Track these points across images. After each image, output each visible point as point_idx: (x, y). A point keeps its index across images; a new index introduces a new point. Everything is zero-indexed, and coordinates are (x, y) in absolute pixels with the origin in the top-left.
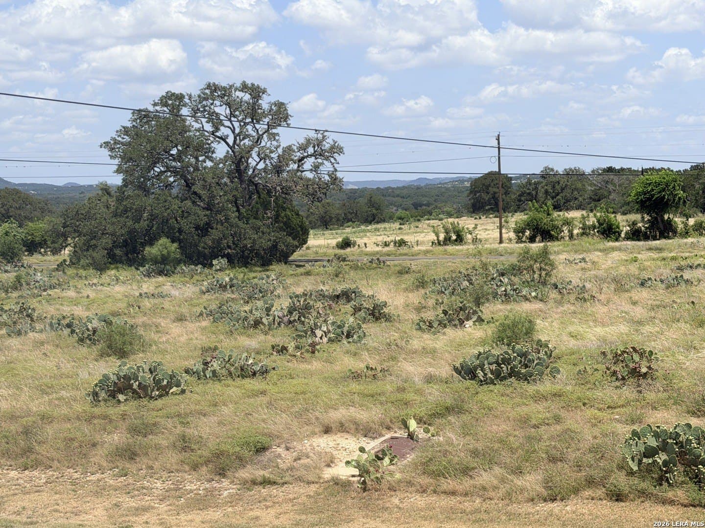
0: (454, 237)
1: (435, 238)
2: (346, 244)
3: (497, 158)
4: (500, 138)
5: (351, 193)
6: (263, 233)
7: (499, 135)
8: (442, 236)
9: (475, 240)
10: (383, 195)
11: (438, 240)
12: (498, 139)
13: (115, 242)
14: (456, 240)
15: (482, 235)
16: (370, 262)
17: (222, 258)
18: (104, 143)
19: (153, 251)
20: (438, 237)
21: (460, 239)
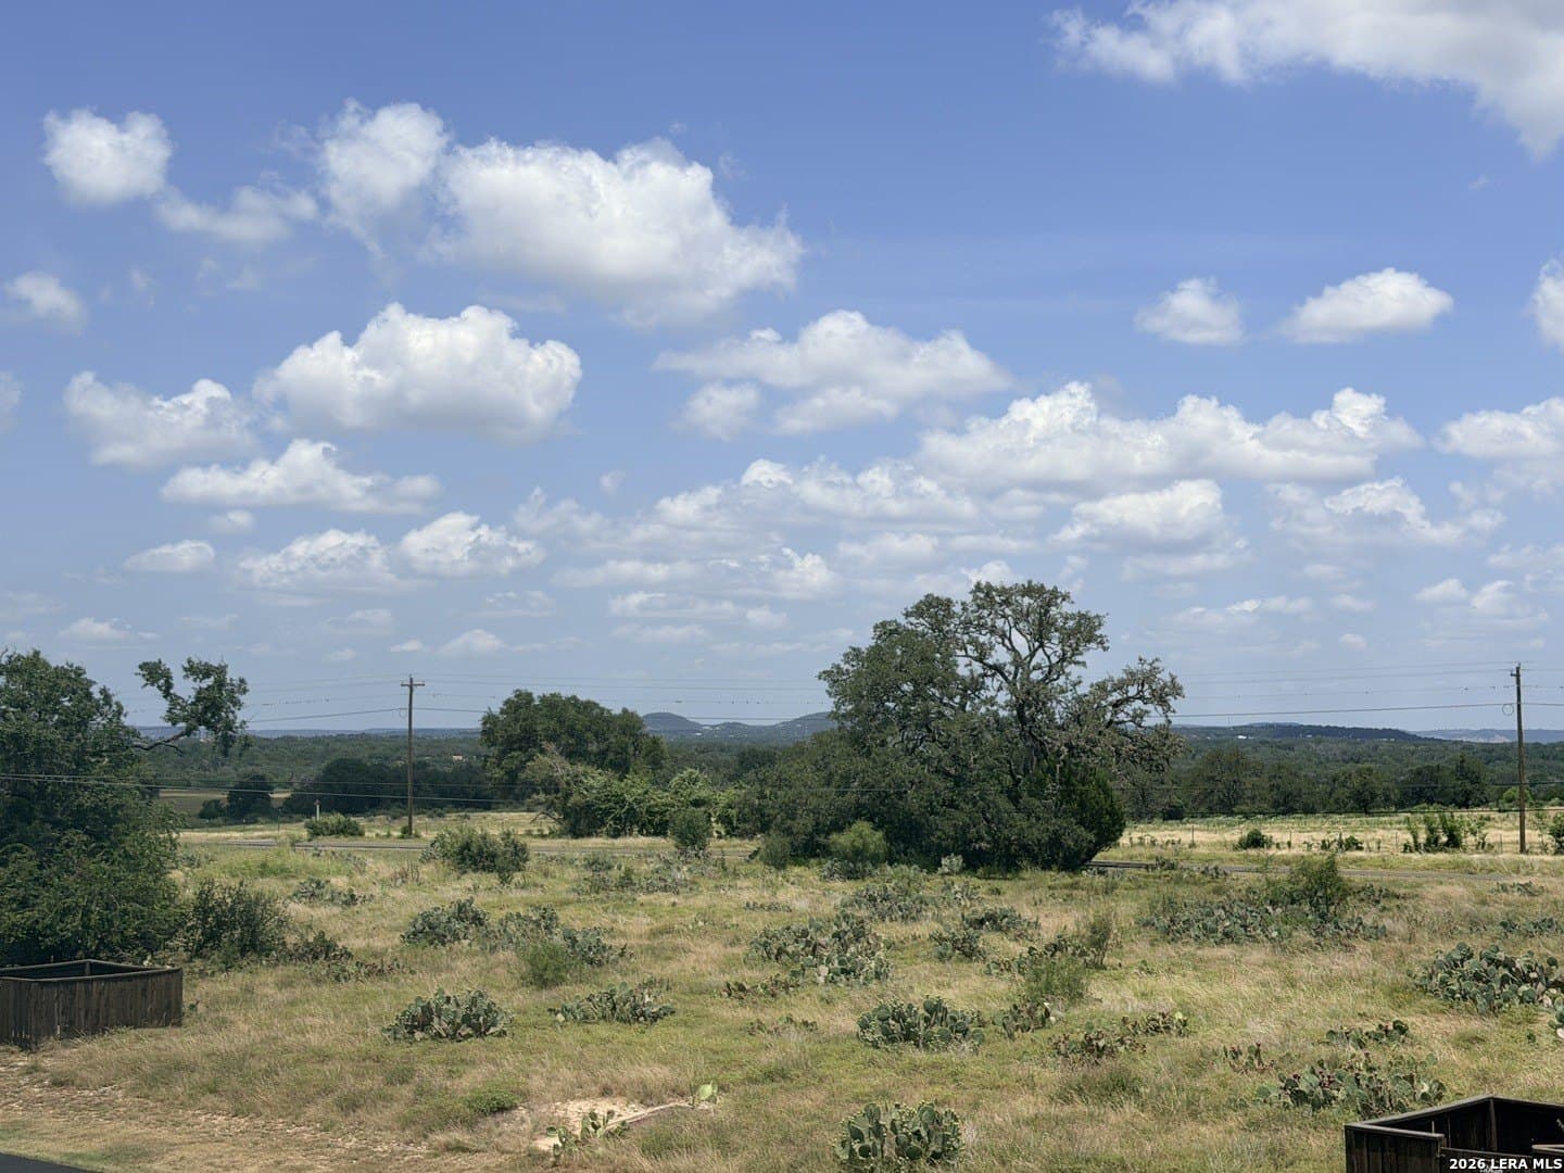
0: (1444, 839)
1: (1411, 840)
2: (1256, 841)
3: (1516, 707)
4: (1521, 672)
5: (1484, 750)
6: (1038, 819)
7: (1518, 669)
8: (1422, 838)
9: (1482, 846)
10: (1543, 757)
11: (1415, 842)
12: (1518, 676)
13: (818, 824)
14: (1447, 844)
15: (1492, 835)
16: (1203, 873)
17: (956, 855)
18: (824, 672)
19: (842, 840)
20: (1415, 838)
21: (1454, 842)
